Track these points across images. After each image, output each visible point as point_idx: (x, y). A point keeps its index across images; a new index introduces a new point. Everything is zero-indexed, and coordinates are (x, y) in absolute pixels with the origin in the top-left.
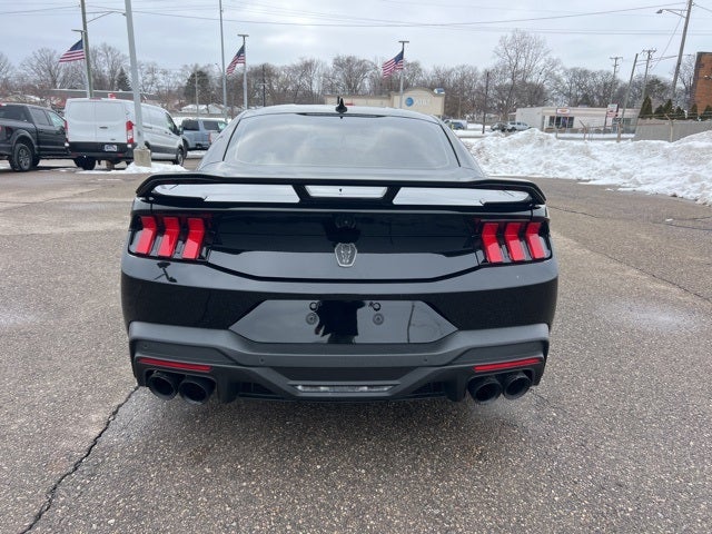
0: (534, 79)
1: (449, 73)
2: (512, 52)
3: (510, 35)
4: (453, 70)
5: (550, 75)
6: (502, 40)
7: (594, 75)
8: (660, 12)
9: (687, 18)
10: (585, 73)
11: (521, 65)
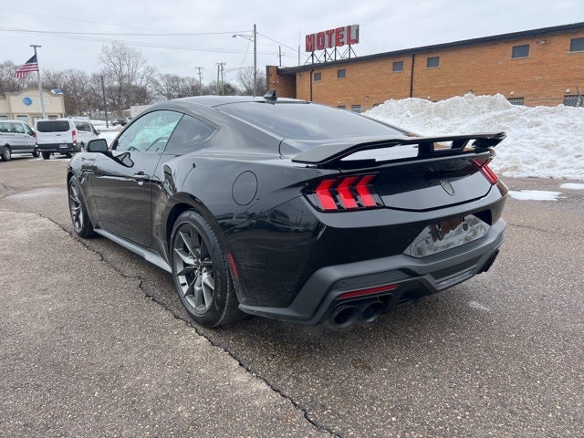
0: (138, 82)
1: (60, 75)
2: (115, 60)
3: (110, 46)
4: (62, 73)
5: (150, 79)
6: (104, 49)
7: (183, 80)
8: (234, 36)
9: (255, 41)
10: (176, 79)
11: (125, 71)
